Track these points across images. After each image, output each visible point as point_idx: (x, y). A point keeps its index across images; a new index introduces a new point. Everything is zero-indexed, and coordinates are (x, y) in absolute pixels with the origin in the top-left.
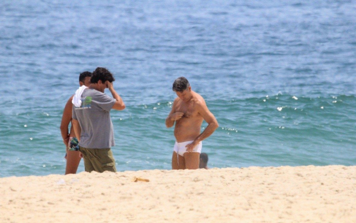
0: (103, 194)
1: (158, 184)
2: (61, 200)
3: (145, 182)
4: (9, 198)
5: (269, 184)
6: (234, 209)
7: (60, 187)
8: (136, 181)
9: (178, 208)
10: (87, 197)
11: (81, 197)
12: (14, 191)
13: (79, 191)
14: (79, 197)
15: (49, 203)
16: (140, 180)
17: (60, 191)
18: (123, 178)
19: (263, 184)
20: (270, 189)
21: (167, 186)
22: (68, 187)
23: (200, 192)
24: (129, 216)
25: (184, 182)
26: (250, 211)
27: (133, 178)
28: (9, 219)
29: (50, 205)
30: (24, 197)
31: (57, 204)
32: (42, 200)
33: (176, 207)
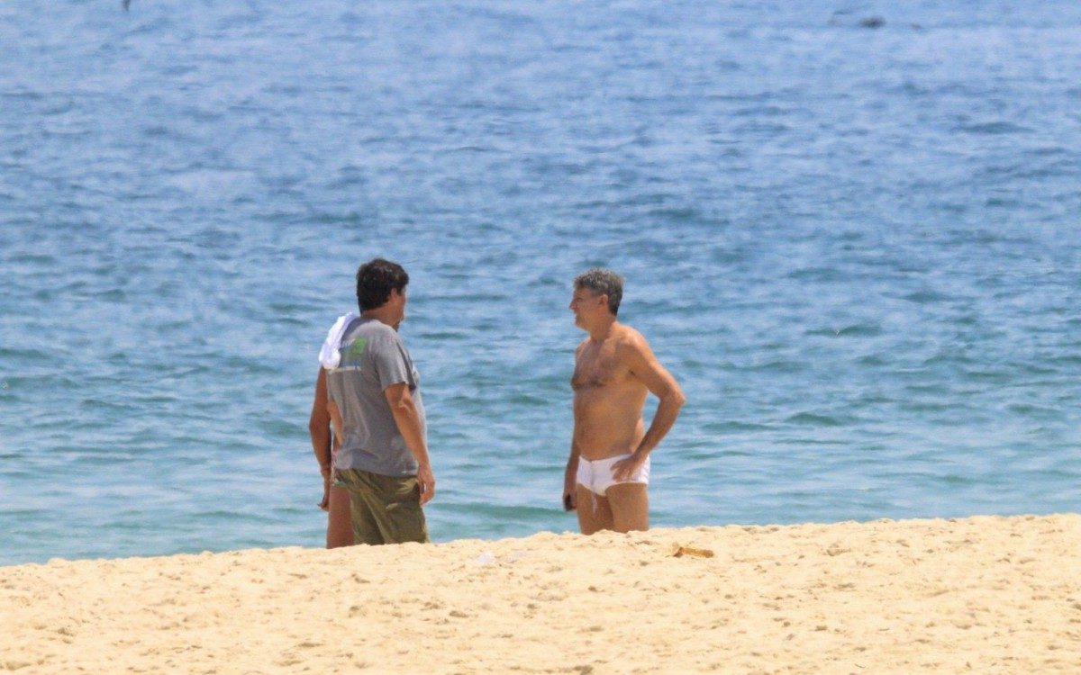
0: (592, 589)
1: (736, 561)
2: (485, 607)
3: (703, 559)
4: (350, 602)
5: (1022, 562)
6: (932, 625)
7: (483, 570)
8: (678, 555)
9: (786, 624)
10: (552, 598)
11: (539, 597)
12: (364, 582)
13: (531, 583)
14: (532, 598)
15: (453, 614)
16: (690, 551)
17: (482, 581)
18: (645, 547)
19: (1007, 560)
20: (1024, 574)
21: (759, 567)
22: (504, 572)
23: (845, 582)
24: (661, 648)
25: (802, 557)
26: (974, 630)
27: (672, 548)
28: (350, 656)
29: (457, 619)
30: (389, 597)
31: (477, 616)
32: (436, 607)
33: (781, 623)
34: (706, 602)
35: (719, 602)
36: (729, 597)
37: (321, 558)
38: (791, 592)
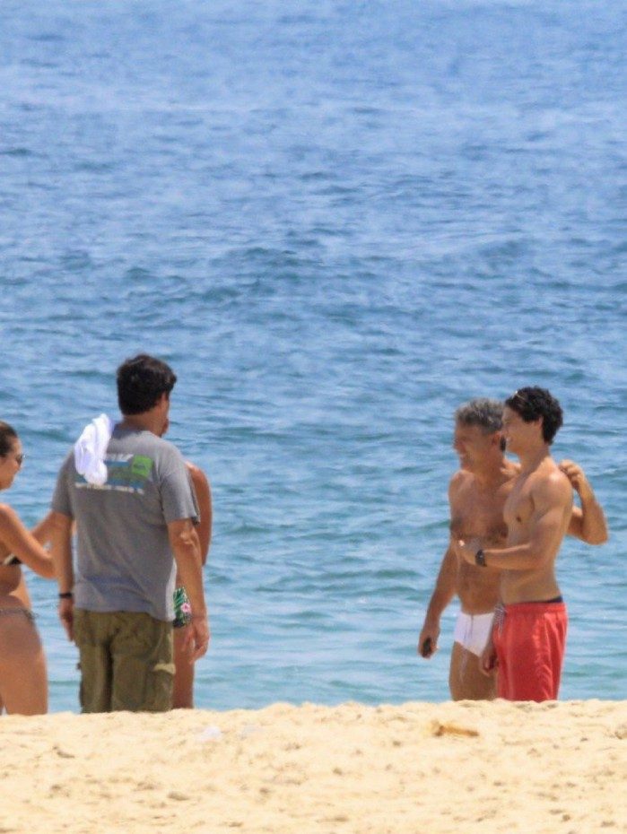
0: (338, 772)
1: (507, 743)
2: (210, 789)
3: (466, 739)
4: (50, 779)
7: (208, 747)
8: (439, 734)
9: (566, 818)
10: (290, 782)
11: (274, 780)
12: (68, 756)
13: (265, 764)
14: (266, 781)
15: (173, 796)
16: (453, 731)
17: (205, 760)
18: (398, 723)
21: (534, 750)
22: (231, 749)
25: (585, 740)
27: (430, 726)
29: (176, 803)
30: (97, 776)
31: (199, 799)
32: (150, 788)
33: (560, 817)
34: (471, 789)
35: (485, 790)
36: (498, 784)
37: (18, 728)
38: (573, 780)
